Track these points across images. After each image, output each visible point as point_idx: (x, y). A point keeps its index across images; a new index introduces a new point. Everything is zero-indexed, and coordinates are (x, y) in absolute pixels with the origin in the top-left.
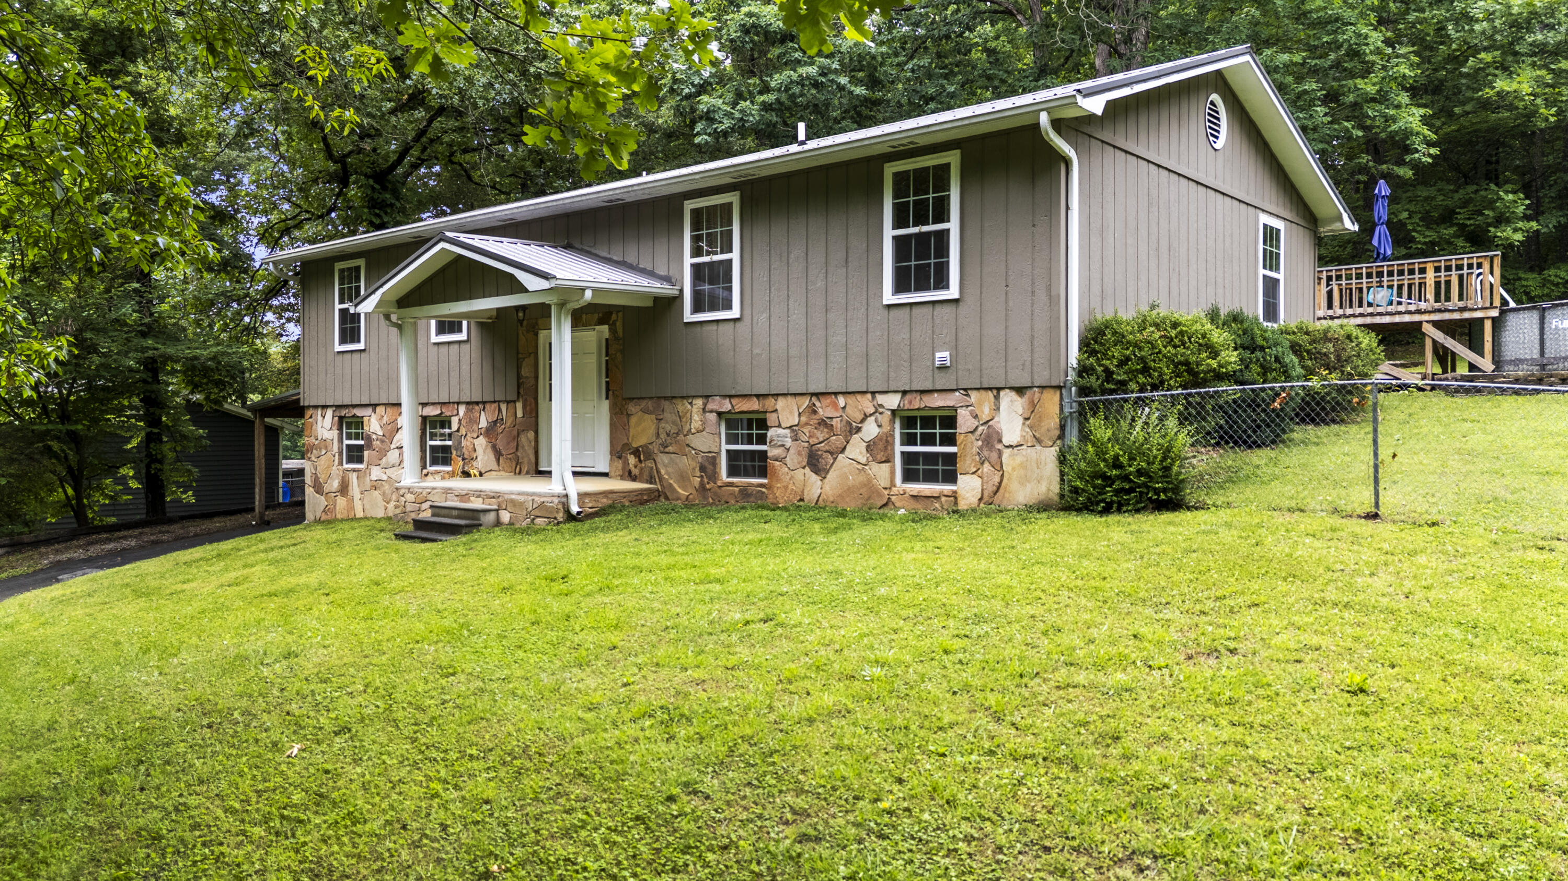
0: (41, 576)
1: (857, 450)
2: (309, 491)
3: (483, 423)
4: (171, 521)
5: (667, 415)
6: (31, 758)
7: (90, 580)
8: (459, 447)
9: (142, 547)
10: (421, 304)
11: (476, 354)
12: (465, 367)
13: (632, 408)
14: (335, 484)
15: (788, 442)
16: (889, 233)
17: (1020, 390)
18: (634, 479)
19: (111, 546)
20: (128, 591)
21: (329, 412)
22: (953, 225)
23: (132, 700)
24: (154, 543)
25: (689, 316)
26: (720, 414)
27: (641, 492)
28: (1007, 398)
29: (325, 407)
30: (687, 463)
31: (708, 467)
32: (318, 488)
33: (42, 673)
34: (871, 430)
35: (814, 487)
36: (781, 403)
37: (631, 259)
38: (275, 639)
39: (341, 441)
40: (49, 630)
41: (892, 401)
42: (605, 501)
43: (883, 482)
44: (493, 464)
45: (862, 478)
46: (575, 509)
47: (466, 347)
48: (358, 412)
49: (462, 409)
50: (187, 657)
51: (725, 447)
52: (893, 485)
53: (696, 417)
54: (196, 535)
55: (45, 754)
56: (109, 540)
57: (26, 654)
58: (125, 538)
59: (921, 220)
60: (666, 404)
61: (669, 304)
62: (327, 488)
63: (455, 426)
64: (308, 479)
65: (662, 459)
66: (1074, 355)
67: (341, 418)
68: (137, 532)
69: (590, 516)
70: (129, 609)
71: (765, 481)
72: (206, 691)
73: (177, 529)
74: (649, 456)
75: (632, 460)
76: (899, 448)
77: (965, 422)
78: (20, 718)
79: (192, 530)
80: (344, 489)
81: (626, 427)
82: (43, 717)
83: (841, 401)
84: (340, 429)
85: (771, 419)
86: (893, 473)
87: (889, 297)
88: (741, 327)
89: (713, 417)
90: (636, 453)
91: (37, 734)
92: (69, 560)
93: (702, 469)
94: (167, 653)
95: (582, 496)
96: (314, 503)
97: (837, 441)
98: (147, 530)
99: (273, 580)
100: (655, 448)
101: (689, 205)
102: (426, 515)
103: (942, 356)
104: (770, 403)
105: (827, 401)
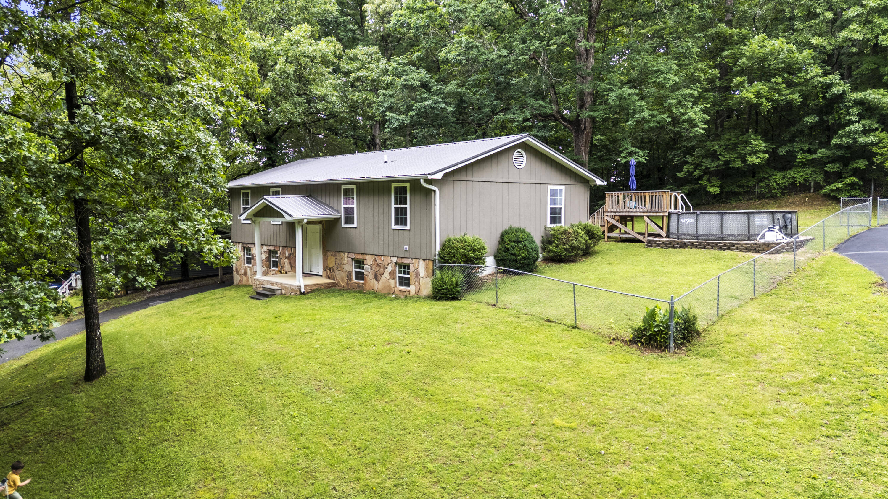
0: (144, 303)
1: (386, 275)
2: (235, 273)
3: (287, 255)
4: (190, 280)
5: (338, 257)
6: (138, 360)
7: (159, 308)
8: (280, 262)
9: (178, 292)
10: (260, 217)
11: (285, 229)
12: (281, 234)
13: (329, 254)
14: (243, 271)
15: (370, 270)
16: (393, 206)
17: (424, 260)
18: (329, 278)
19: (168, 291)
20: (167, 314)
21: (240, 245)
22: (408, 206)
23: (161, 348)
24: (183, 289)
25: (343, 225)
26: (352, 259)
27: (329, 284)
28: (421, 261)
29: (239, 243)
30: (344, 274)
31: (349, 276)
32: (238, 272)
33: (141, 340)
34: (390, 268)
35: (377, 286)
36: (368, 257)
37: (328, 203)
38: (199, 333)
39: (244, 255)
40: (144, 327)
41: (395, 260)
42: (315, 287)
43: (393, 285)
44: (290, 269)
45: (388, 284)
46: (303, 290)
47: (281, 226)
48: (250, 246)
49: (281, 248)
50: (177, 337)
51: (354, 270)
52: (396, 286)
53: (346, 259)
54: (198, 287)
55: (141, 360)
56: (167, 288)
57: (137, 334)
58: (173, 287)
59: (400, 204)
60: (337, 253)
61: (338, 220)
62: (240, 273)
63: (278, 255)
64: (234, 269)
65: (337, 272)
66: (438, 249)
67: (244, 247)
68: (178, 284)
69: (308, 293)
70: (166, 320)
71: (363, 282)
72: (178, 346)
73: (192, 283)
74: (333, 271)
75: (329, 272)
76: (398, 275)
77: (412, 269)
78: (136, 351)
79: (198, 284)
80: (245, 274)
81: (327, 260)
82: (141, 351)
83: (383, 258)
84: (244, 251)
85: (365, 262)
86: (396, 283)
87: (393, 227)
88: (357, 230)
89: (350, 259)
90: (330, 269)
91: (139, 355)
92: (153, 296)
93: (347, 277)
94: (172, 335)
95: (305, 286)
96: (236, 278)
97: (382, 271)
98: (181, 284)
99: (208, 312)
100: (335, 268)
101: (343, 187)
102: (260, 290)
103: (406, 247)
104: (365, 256)
105: (379, 257)
